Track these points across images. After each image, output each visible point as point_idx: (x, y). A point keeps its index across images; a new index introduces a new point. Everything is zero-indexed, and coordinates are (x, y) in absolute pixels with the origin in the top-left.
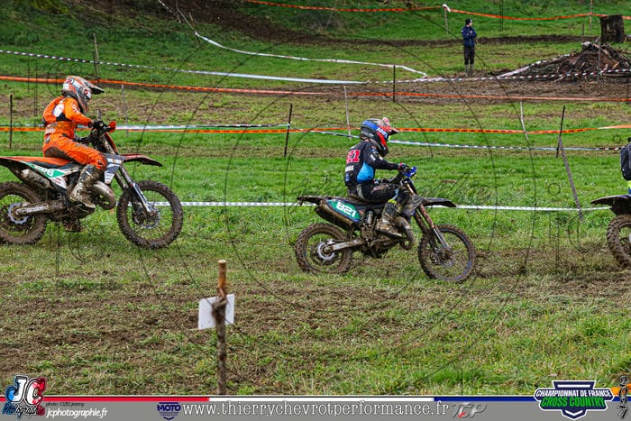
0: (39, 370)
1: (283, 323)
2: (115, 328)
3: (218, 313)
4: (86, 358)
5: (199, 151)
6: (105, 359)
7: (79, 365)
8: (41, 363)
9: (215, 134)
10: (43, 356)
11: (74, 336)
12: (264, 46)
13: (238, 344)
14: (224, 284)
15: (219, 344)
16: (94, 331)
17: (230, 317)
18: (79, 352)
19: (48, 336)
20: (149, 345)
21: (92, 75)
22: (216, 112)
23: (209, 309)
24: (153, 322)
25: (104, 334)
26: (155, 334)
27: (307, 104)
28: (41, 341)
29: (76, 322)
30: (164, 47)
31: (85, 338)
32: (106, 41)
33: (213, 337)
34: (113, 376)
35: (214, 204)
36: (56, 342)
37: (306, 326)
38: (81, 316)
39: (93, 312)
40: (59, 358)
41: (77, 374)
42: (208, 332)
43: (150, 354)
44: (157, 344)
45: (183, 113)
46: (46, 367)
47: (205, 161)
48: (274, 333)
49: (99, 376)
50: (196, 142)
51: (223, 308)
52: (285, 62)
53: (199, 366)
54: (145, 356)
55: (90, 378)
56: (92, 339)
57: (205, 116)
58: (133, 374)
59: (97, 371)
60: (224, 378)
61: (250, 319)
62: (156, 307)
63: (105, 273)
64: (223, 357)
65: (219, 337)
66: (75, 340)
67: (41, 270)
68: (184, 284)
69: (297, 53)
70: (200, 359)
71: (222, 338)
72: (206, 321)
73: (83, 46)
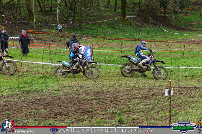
0: (128, 105)
1: (183, 94)
2: (145, 96)
3: (169, 92)
4: (139, 102)
5: (164, 56)
6: (143, 103)
7: (137, 104)
8: (129, 103)
9: (167, 52)
10: (129, 102)
11: (136, 97)
12: (178, 32)
13: (173, 99)
14: (170, 86)
15: (169, 99)
16: (141, 96)
17: (172, 94)
18: (137, 101)
19: (130, 97)
20: (153, 99)
21: (139, 39)
22: (167, 47)
23: (167, 91)
24: (154, 94)
25: (143, 97)
26: (154, 97)
27: (188, 45)
28: (129, 99)
29: (137, 94)
30: (156, 32)
31: (138, 98)
32: (142, 31)
34: (145, 106)
35: (167, 68)
36: (132, 99)
37: (189, 95)
38: (138, 93)
39: (140, 92)
40: (133, 102)
41: (137, 106)
42: (167, 96)
43: (153, 101)
44: (155, 99)
45: (160, 47)
46: (130, 104)
47: (165, 58)
48: (181, 97)
49: (142, 106)
50: (163, 53)
51: (170, 91)
52: (183, 35)
53: (164, 104)
54: (152, 102)
55: (140, 107)
56: (140, 98)
57: (165, 48)
58: (149, 106)
59: (142, 105)
60: (170, 107)
61: (176, 93)
62: (155, 91)
63: (143, 83)
64: (170, 102)
65: (169, 98)
66: (136, 98)
67: (129, 83)
68: (161, 85)
69: (186, 33)
70: (165, 103)
71: (170, 98)
72: (166, 94)
73: (137, 32)
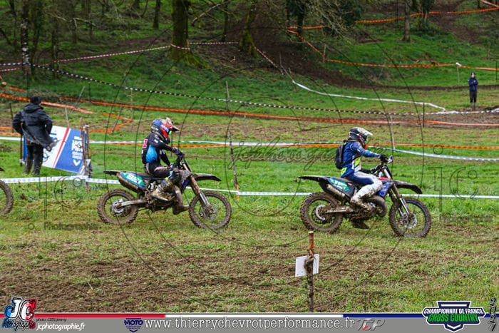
0: (190, 303)
1: (350, 273)
2: (240, 275)
3: (308, 266)
4: (221, 295)
6: (233, 296)
7: (216, 299)
8: (191, 298)
10: (192, 293)
11: (213, 280)
12: (338, 90)
13: (320, 287)
14: (312, 247)
15: (309, 286)
16: (226, 277)
17: (315, 270)
18: (217, 291)
19: (196, 280)
20: (262, 286)
21: (225, 109)
22: (306, 133)
23: (303, 263)
24: (265, 272)
25: (232, 279)
26: (266, 279)
28: (191, 283)
29: (215, 271)
30: (273, 91)
31: (220, 282)
32: (234, 86)
33: (305, 282)
34: (238, 307)
36: (201, 284)
37: (366, 275)
38: (217, 267)
39: (225, 265)
40: (203, 294)
41: (215, 306)
42: (301, 279)
43: (263, 292)
44: (268, 286)
45: (285, 134)
46: (194, 300)
48: (344, 279)
49: (229, 307)
51: (311, 263)
53: (295, 301)
54: (260, 294)
55: (223, 308)
56: (225, 282)
57: (299, 136)
58: (251, 306)
59: (228, 303)
61: (329, 270)
62: (267, 262)
63: (234, 239)
64: (311, 295)
65: (309, 282)
66: (213, 283)
67: (192, 237)
68: (285, 246)
69: (360, 95)
70: (295, 296)
71: (311, 283)
72: (300, 272)
73: (219, 89)
